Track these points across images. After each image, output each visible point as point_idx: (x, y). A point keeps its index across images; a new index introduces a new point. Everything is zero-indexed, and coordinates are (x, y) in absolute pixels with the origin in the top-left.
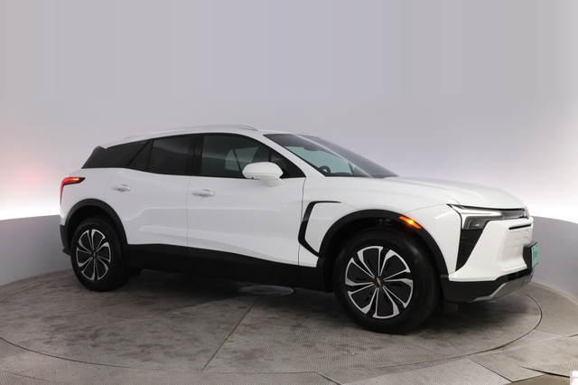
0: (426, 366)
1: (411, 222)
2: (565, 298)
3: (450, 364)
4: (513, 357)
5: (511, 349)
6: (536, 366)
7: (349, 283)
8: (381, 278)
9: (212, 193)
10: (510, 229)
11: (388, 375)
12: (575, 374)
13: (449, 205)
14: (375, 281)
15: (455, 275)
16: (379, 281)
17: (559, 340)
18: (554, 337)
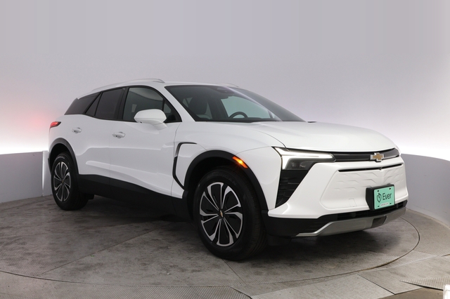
0: (321, 281)
1: (240, 162)
2: (438, 224)
3: (342, 279)
4: (395, 273)
5: (393, 266)
6: (415, 281)
7: (202, 213)
8: (223, 210)
9: (123, 135)
10: (340, 171)
11: (290, 289)
12: (448, 287)
13: (274, 147)
14: (219, 214)
15: (274, 212)
16: (222, 214)
17: (434, 259)
18: (430, 256)
